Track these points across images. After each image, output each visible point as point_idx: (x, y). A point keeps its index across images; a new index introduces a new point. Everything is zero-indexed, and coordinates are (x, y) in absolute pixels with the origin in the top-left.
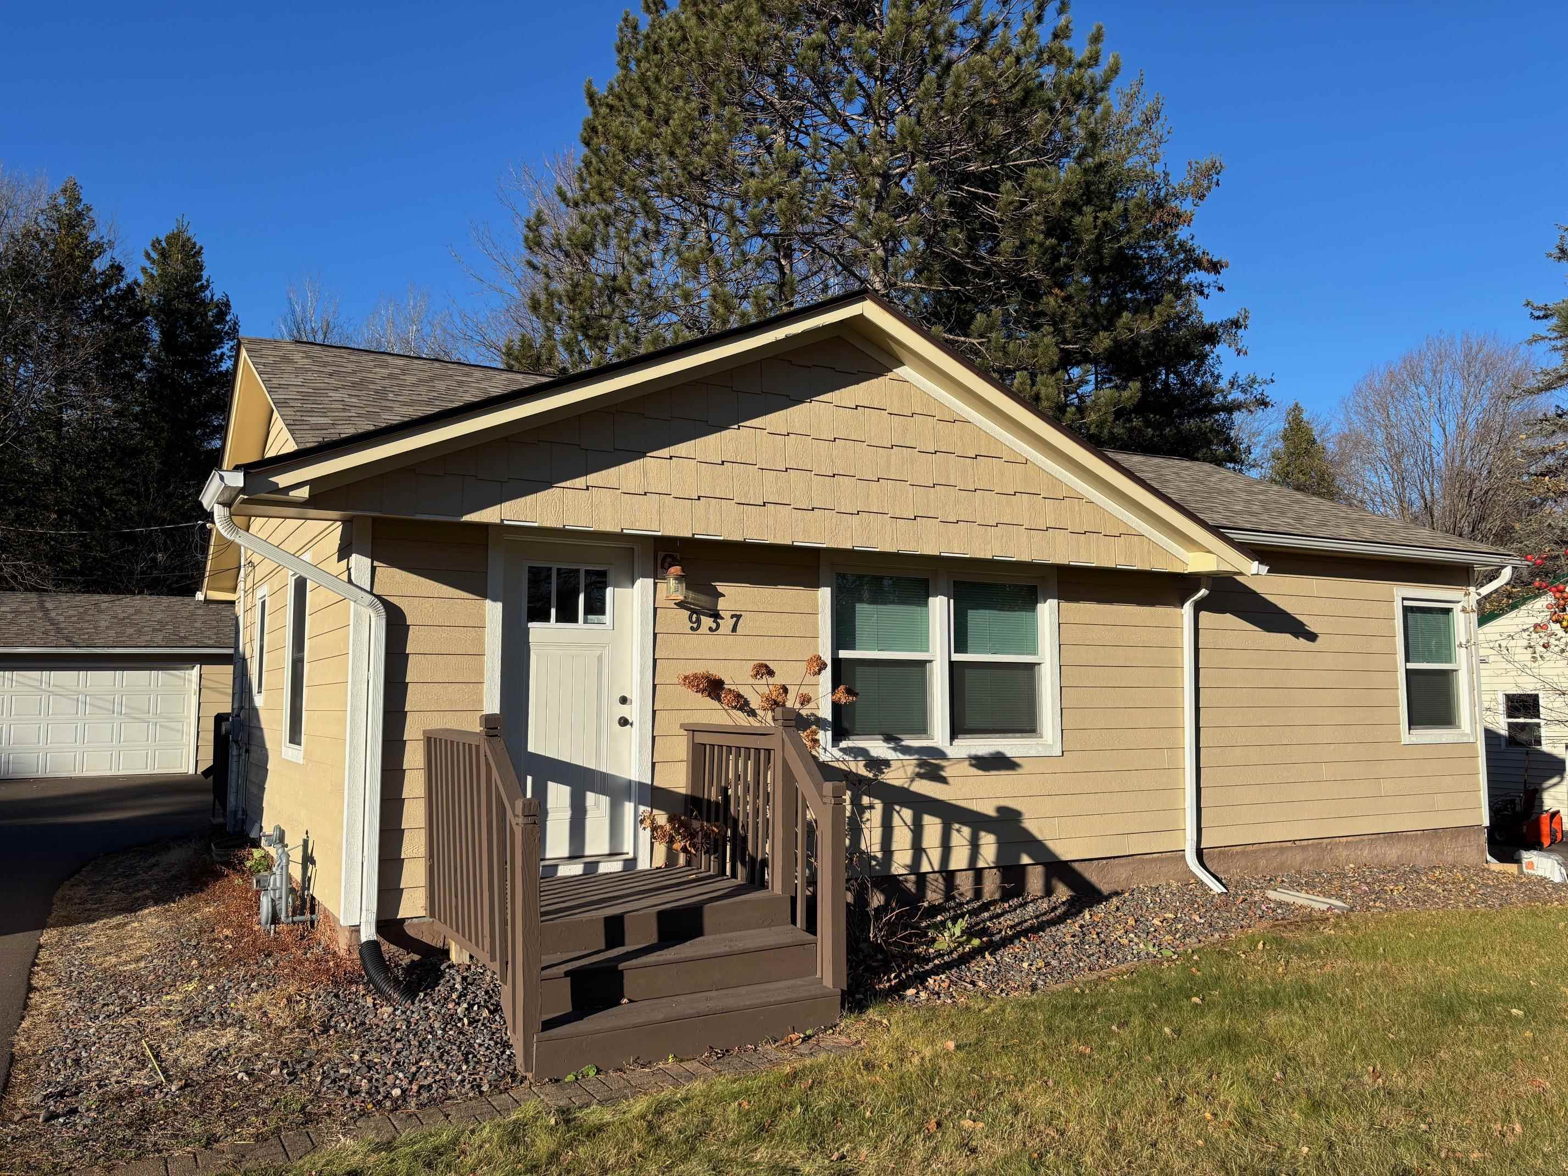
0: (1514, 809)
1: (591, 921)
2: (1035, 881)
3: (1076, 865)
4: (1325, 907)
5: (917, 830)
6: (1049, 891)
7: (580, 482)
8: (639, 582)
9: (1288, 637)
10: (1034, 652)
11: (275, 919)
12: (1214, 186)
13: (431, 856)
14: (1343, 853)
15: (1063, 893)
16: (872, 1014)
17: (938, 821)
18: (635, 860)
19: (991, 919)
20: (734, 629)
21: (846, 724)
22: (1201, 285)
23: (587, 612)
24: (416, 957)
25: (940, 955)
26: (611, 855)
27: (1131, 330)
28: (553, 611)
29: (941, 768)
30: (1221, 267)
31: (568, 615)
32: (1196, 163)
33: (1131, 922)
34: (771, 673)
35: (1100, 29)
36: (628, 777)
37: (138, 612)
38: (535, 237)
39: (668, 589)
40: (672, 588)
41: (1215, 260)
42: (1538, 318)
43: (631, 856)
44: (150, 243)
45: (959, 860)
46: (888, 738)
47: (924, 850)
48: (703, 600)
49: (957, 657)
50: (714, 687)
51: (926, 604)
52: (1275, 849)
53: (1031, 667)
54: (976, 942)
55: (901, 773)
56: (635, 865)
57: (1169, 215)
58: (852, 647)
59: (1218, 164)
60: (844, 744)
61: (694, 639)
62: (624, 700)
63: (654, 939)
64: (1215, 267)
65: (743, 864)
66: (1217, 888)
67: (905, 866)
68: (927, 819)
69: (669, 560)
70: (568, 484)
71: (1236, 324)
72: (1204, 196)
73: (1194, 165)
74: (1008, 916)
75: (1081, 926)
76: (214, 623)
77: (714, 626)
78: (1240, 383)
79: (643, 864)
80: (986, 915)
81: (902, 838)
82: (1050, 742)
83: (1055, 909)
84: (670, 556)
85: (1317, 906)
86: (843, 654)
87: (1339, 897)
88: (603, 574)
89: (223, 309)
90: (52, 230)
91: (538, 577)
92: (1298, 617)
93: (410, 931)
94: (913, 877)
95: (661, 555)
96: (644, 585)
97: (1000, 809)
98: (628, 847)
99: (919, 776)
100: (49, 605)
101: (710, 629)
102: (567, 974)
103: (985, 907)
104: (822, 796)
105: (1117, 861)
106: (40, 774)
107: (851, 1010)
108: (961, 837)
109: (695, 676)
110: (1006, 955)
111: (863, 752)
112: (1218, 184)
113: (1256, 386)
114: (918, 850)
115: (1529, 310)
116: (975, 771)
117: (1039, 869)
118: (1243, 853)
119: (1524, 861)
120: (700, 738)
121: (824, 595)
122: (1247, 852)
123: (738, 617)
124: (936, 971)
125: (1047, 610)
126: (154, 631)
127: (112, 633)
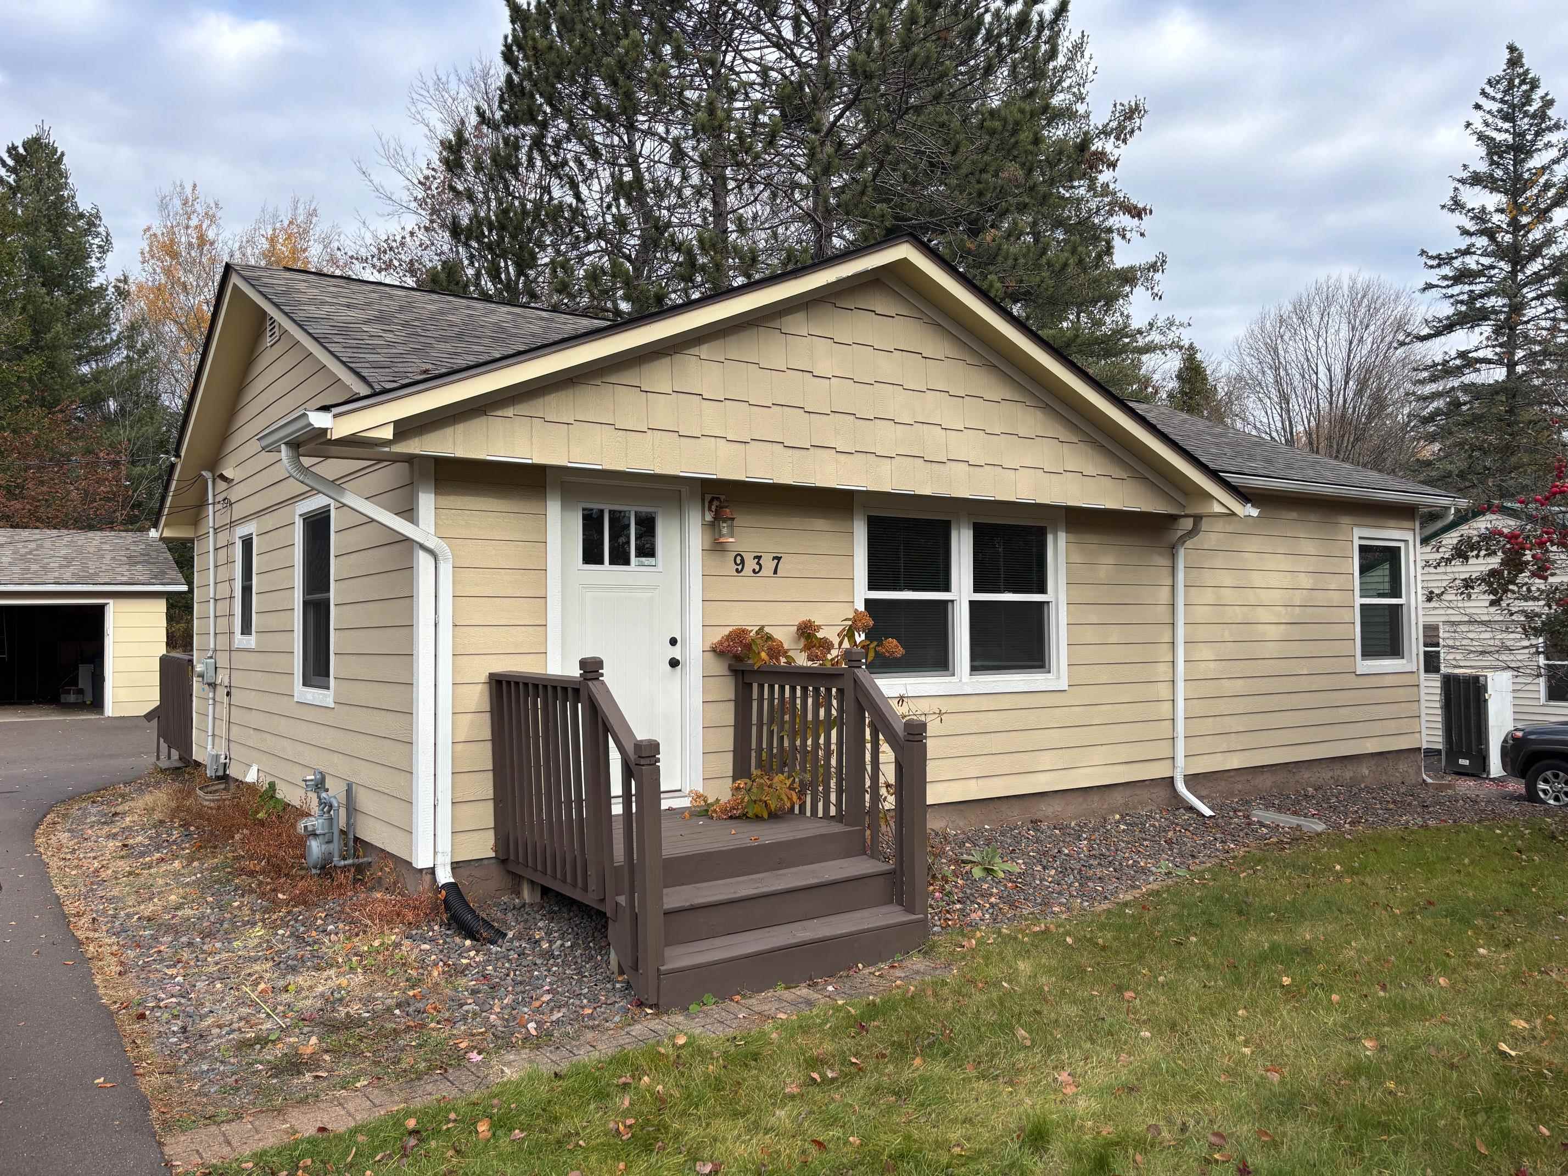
7: (641, 424)
8: (688, 525)
10: (1045, 592)
11: (326, 863)
12: (1136, 129)
20: (775, 572)
22: (1124, 230)
23: (638, 555)
28: (606, 554)
30: (1145, 213)
31: (621, 558)
32: (1121, 105)
37: (40, 546)
38: (455, 159)
39: (717, 531)
40: (721, 531)
41: (1139, 205)
42: (1432, 267)
49: (979, 597)
51: (948, 545)
53: (1040, 607)
58: (888, 589)
59: (1141, 107)
61: (739, 581)
62: (674, 642)
64: (1137, 213)
66: (1205, 812)
69: (716, 502)
70: (630, 426)
71: (1154, 268)
72: (1127, 139)
73: (1119, 107)
74: (1029, 842)
77: (757, 568)
78: (1159, 324)
80: (1011, 841)
82: (1058, 676)
83: (1067, 834)
84: (718, 499)
88: (653, 516)
91: (591, 519)
95: (708, 497)
96: (692, 527)
101: (754, 571)
105: (1115, 788)
112: (1140, 128)
113: (1174, 328)
115: (1424, 259)
121: (858, 537)
123: (779, 559)
125: (1055, 550)
126: (61, 567)
127: (16, 569)
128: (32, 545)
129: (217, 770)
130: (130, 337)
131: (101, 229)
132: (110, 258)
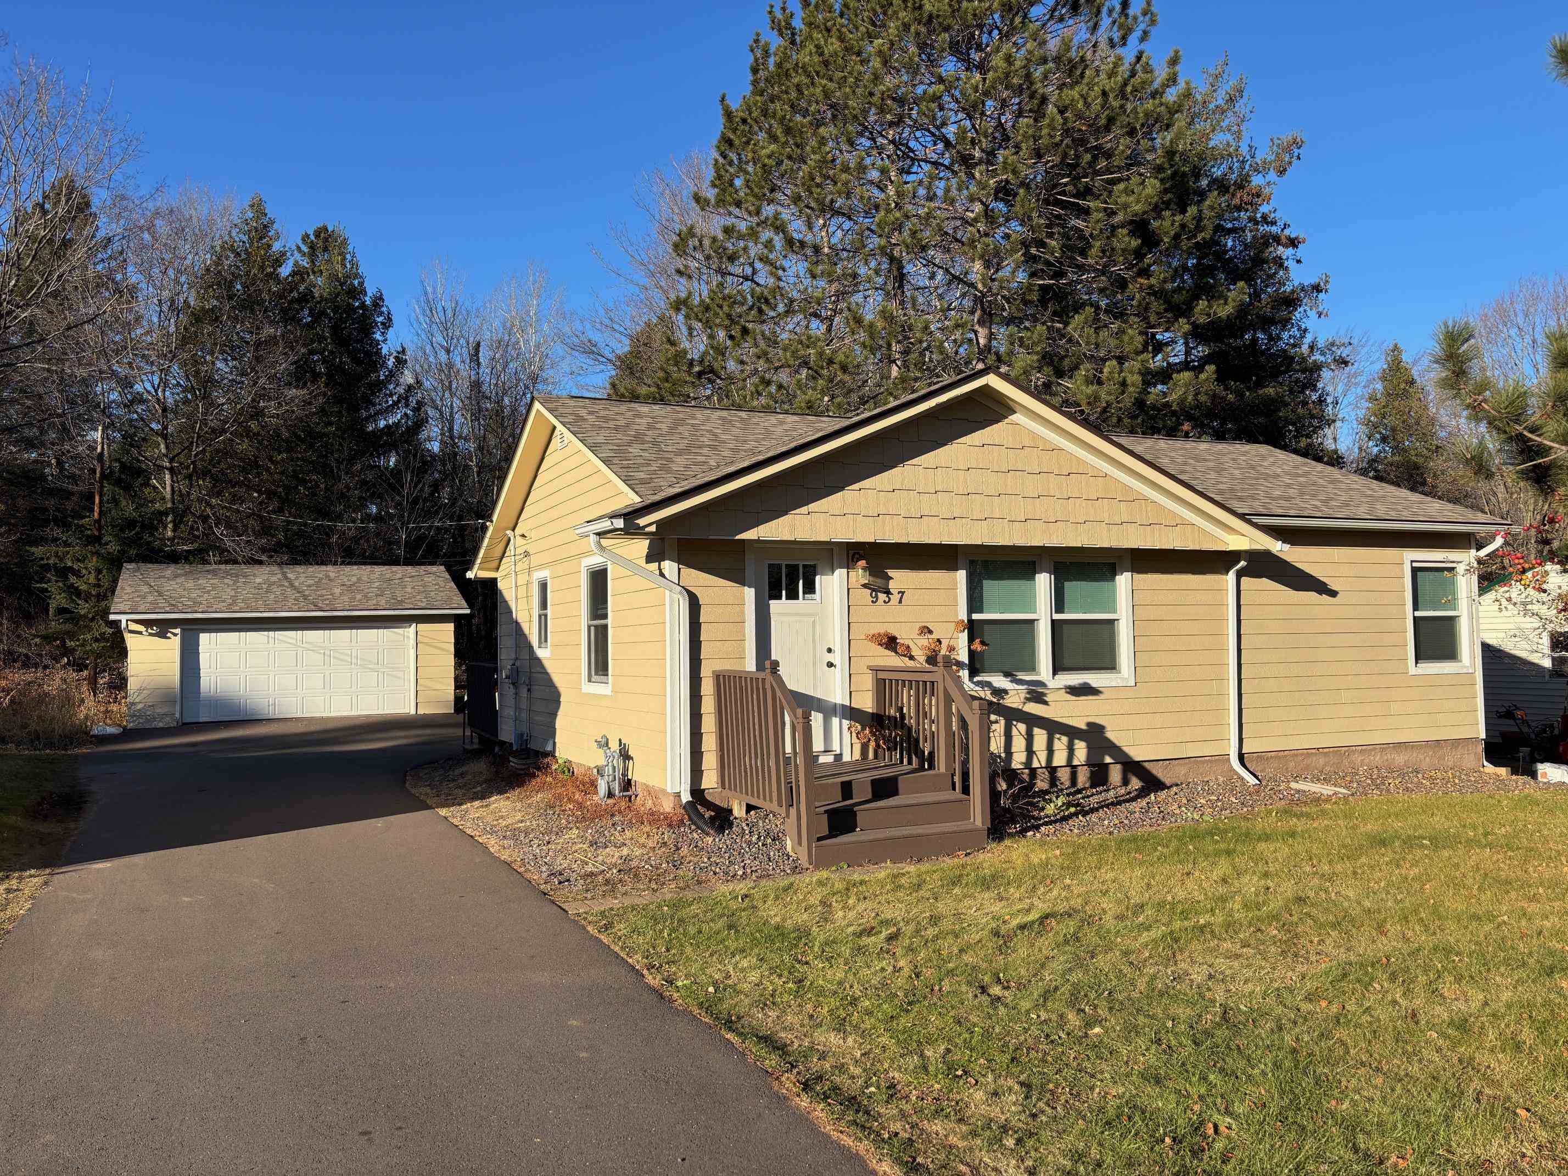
0: (1552, 732)
1: (833, 784)
2: (1115, 774)
3: (1146, 764)
4: (1331, 793)
5: (1030, 739)
6: (1126, 782)
7: (804, 510)
8: (837, 572)
9: (1313, 595)
10: (1115, 612)
11: (610, 795)
12: (1294, 160)
13: (722, 749)
14: (1357, 758)
15: (1136, 783)
16: (1007, 842)
17: (1045, 732)
18: (841, 755)
19: (1083, 798)
20: (900, 602)
21: (978, 666)
22: (1280, 258)
23: (804, 593)
24: (713, 814)
25: (1047, 816)
26: (825, 751)
27: (1209, 315)
28: (784, 593)
29: (1044, 695)
30: (1299, 242)
31: (793, 595)
32: (1279, 139)
33: (1184, 801)
34: (930, 632)
35: (1177, 52)
36: (834, 701)
37: (359, 580)
39: (857, 576)
40: (859, 575)
41: (1293, 236)
43: (838, 752)
44: (300, 237)
45: (1060, 759)
46: (1007, 674)
47: (1034, 752)
48: (879, 582)
49: (1057, 617)
50: (891, 643)
51: (1033, 579)
52: (1302, 754)
53: (1111, 622)
54: (1072, 810)
55: (1016, 699)
56: (841, 759)
57: (1248, 195)
58: (981, 612)
59: (1298, 140)
60: (975, 679)
61: (874, 608)
62: (829, 650)
63: (870, 796)
64: (1293, 243)
65: (916, 756)
66: (1252, 781)
67: (1021, 763)
68: (1036, 731)
69: (857, 556)
70: (797, 511)
71: (1317, 288)
72: (1285, 170)
73: (1276, 142)
74: (1096, 797)
75: (1148, 803)
76: (421, 588)
77: (887, 599)
78: (1321, 345)
79: (846, 758)
80: (1080, 796)
81: (1019, 744)
82: (1126, 676)
83: (1130, 793)
84: (858, 554)
85: (1325, 792)
86: (975, 616)
87: (1346, 787)
88: (814, 567)
89: (378, 300)
90: (244, 242)
91: (774, 570)
92: (1321, 579)
93: (709, 798)
94: (1027, 771)
95: (851, 552)
96: (840, 573)
97: (1089, 724)
98: (836, 747)
99: (1028, 700)
100: (290, 575)
101: (884, 601)
102: (826, 812)
103: (1079, 791)
104: (972, 709)
105: (1177, 762)
106: (299, 715)
107: (994, 840)
108: (1061, 743)
109: (879, 634)
110: (1094, 817)
111: (989, 684)
112: (1299, 158)
113: (1335, 348)
114: (1030, 752)
116: (1069, 697)
117: (1119, 767)
118: (1276, 757)
119: (1539, 772)
120: (881, 675)
121: (961, 575)
122: (1281, 756)
123: (903, 593)
124: (1046, 824)
125: (1123, 580)
126: (377, 595)
127: (346, 598)
128: (354, 579)
129: (521, 745)
130: (407, 399)
131: (384, 309)
132: (391, 333)
